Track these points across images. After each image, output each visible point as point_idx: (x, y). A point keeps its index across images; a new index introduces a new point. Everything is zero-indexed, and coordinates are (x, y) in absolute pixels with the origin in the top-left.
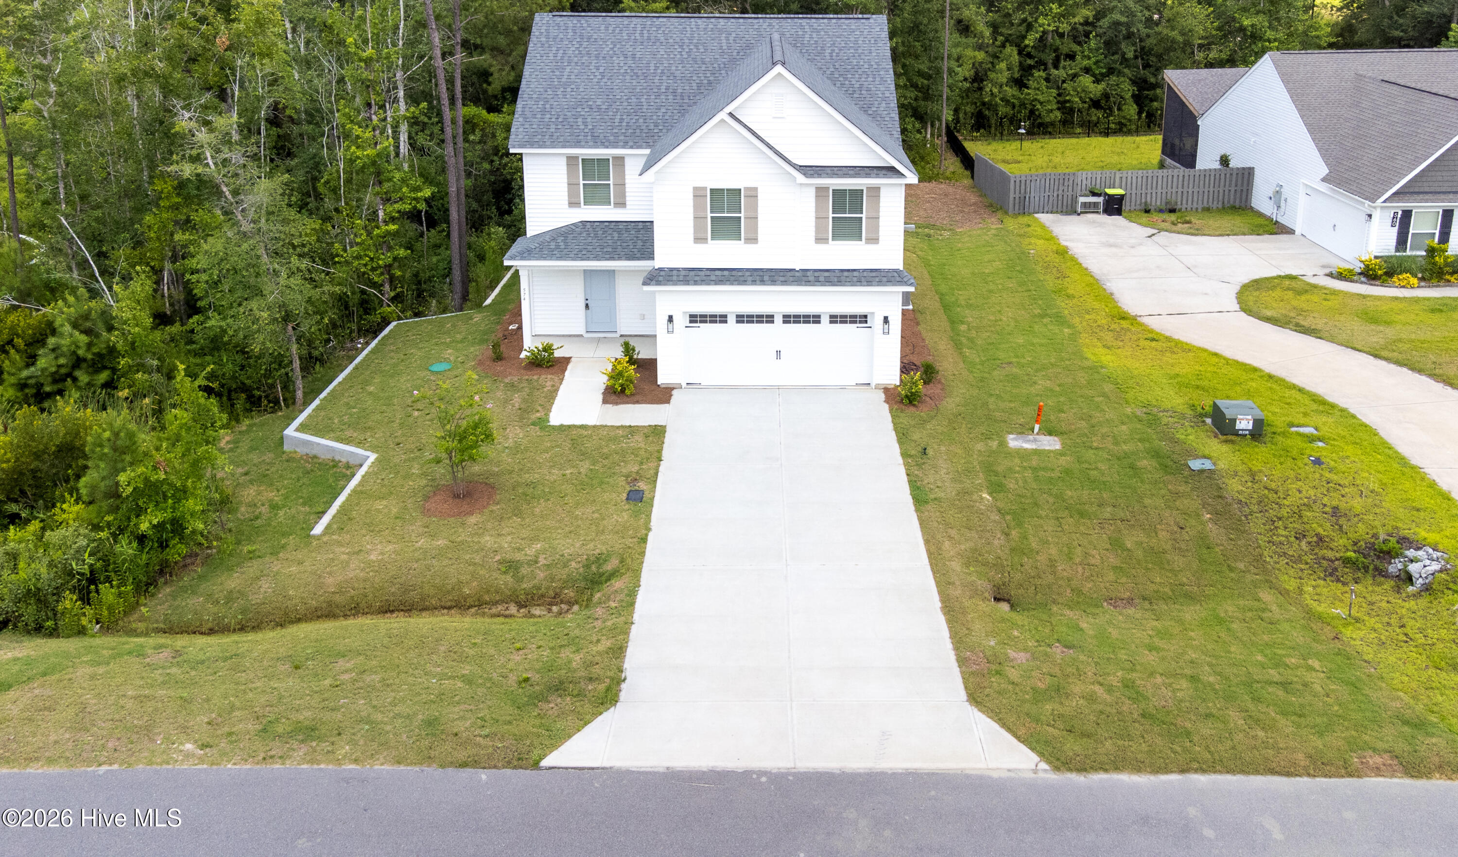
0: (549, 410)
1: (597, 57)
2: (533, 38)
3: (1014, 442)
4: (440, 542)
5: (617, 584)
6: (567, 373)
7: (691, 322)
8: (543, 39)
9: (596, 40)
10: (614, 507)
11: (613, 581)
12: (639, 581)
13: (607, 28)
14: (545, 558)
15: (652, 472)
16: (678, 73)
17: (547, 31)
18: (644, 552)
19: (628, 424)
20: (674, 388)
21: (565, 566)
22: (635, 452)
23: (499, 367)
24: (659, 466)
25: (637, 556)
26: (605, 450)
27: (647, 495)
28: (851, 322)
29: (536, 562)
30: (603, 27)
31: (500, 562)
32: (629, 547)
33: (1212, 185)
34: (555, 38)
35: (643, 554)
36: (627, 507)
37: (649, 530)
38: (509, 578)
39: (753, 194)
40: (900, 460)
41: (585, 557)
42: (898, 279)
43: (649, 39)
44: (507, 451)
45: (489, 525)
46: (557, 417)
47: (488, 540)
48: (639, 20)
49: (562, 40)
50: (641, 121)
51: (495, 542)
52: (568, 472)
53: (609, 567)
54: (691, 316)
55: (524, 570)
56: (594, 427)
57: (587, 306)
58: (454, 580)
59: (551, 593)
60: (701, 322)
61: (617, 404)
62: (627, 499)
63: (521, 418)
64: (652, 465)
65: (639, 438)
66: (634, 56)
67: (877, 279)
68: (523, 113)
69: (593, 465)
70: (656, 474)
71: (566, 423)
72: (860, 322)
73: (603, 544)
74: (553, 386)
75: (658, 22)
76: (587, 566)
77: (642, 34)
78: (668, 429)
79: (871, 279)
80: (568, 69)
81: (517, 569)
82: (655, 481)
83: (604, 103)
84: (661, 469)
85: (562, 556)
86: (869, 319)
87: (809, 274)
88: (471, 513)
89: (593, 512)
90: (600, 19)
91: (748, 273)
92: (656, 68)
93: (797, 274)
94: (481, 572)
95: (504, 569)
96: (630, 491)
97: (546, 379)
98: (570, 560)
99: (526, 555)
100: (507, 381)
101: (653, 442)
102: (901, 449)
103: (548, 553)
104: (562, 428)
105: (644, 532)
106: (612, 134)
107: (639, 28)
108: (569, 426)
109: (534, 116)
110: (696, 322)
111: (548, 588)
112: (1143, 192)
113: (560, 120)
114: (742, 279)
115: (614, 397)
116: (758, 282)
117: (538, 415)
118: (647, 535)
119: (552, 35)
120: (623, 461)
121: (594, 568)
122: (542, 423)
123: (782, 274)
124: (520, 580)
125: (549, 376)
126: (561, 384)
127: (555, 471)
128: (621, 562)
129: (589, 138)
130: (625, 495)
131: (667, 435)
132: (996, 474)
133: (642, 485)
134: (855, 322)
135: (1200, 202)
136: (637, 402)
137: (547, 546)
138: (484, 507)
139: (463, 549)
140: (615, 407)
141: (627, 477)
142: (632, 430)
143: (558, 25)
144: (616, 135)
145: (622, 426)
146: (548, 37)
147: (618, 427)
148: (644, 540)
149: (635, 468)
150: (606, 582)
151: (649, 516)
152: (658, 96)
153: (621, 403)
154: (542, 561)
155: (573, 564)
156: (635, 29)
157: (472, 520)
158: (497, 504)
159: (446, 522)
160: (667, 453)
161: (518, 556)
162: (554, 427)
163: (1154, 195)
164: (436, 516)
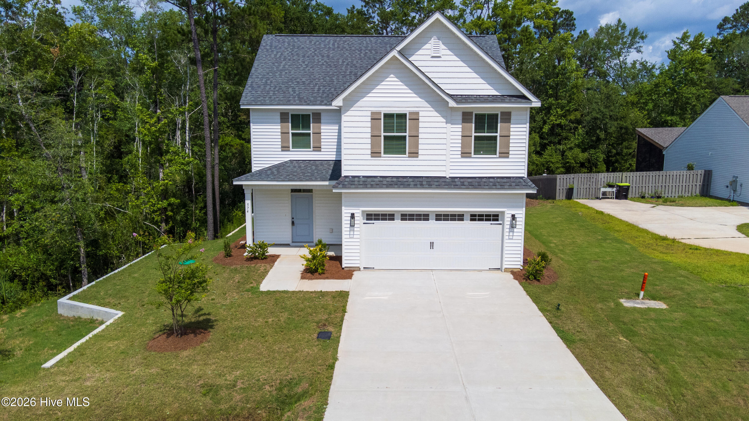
0: (261, 283)
1: (304, 56)
2: (261, 47)
3: (627, 304)
4: (154, 371)
5: (306, 403)
6: (276, 263)
7: (367, 219)
8: (268, 47)
9: (303, 48)
10: (306, 344)
11: (302, 402)
12: (327, 399)
13: (310, 42)
14: (242, 383)
15: (338, 320)
16: (358, 65)
17: (271, 43)
18: (332, 376)
19: (319, 290)
20: (354, 271)
21: (260, 389)
22: (324, 307)
23: (228, 260)
24: (344, 315)
25: (325, 380)
26: (301, 306)
27: (334, 335)
28: (487, 220)
29: (234, 386)
30: (308, 42)
31: (202, 386)
32: (318, 373)
33: (684, 181)
34: (275, 47)
35: (330, 378)
36: (317, 343)
37: (336, 359)
38: (208, 399)
39: (415, 118)
40: (541, 314)
41: (278, 381)
42: (524, 184)
43: (338, 47)
44: (224, 307)
45: (199, 358)
46: (265, 286)
47: (195, 369)
48: (332, 38)
49: (280, 48)
50: (333, 89)
51: (201, 370)
52: (270, 320)
53: (299, 390)
54: (368, 215)
55: (223, 393)
56: (294, 292)
57: (293, 223)
58: (158, 402)
59: (245, 413)
60: (375, 219)
61: (311, 279)
62: (318, 338)
63: (238, 287)
64: (339, 315)
65: (328, 298)
66: (328, 56)
67: (508, 184)
68: (251, 86)
69: (291, 315)
70: (342, 321)
71: (272, 289)
72: (494, 220)
73: (296, 371)
74: (265, 269)
75: (344, 39)
76: (280, 389)
77: (333, 45)
78: (350, 293)
79: (503, 184)
80: (284, 63)
81: (216, 392)
82: (341, 326)
83: (307, 80)
84: (345, 317)
85: (258, 380)
86: (500, 218)
87: (456, 180)
88: (185, 349)
89: (288, 347)
90: (306, 37)
91: (411, 180)
92: (343, 62)
93: (447, 180)
94: (184, 395)
95: (204, 392)
96: (320, 332)
97: (261, 266)
98: (264, 384)
99: (226, 380)
100: (232, 267)
101: (339, 301)
102: (538, 306)
103: (246, 378)
104: (269, 293)
105: (331, 361)
106: (312, 97)
107: (332, 42)
108: (274, 292)
109: (259, 87)
110: (371, 219)
111: (242, 409)
112: (640, 186)
113: (277, 89)
114: (406, 183)
115: (309, 275)
116: (419, 186)
117: (252, 285)
118: (334, 363)
119: (274, 45)
120: (315, 313)
121: (285, 391)
122: (255, 291)
123: (436, 180)
124: (218, 402)
125: (263, 265)
126: (271, 268)
127: (260, 320)
128: (311, 385)
129: (296, 99)
130: (316, 335)
131: (349, 297)
132: (625, 324)
133: (330, 329)
134: (489, 220)
135: (677, 193)
136: (327, 278)
137: (246, 372)
138: (197, 344)
139: (171, 376)
140: (310, 281)
141: (317, 323)
142: (322, 294)
143: (279, 41)
144: (315, 97)
145: (315, 292)
146: (271, 46)
147: (311, 292)
148: (332, 367)
149: (326, 317)
150: (296, 402)
151: (336, 350)
152: (345, 76)
153: (314, 279)
154: (240, 385)
155: (267, 387)
156: (329, 43)
157: (185, 353)
158: (209, 342)
159: (162, 355)
160: (349, 307)
161: (220, 381)
162: (262, 292)
163: (647, 188)
164: (155, 351)
